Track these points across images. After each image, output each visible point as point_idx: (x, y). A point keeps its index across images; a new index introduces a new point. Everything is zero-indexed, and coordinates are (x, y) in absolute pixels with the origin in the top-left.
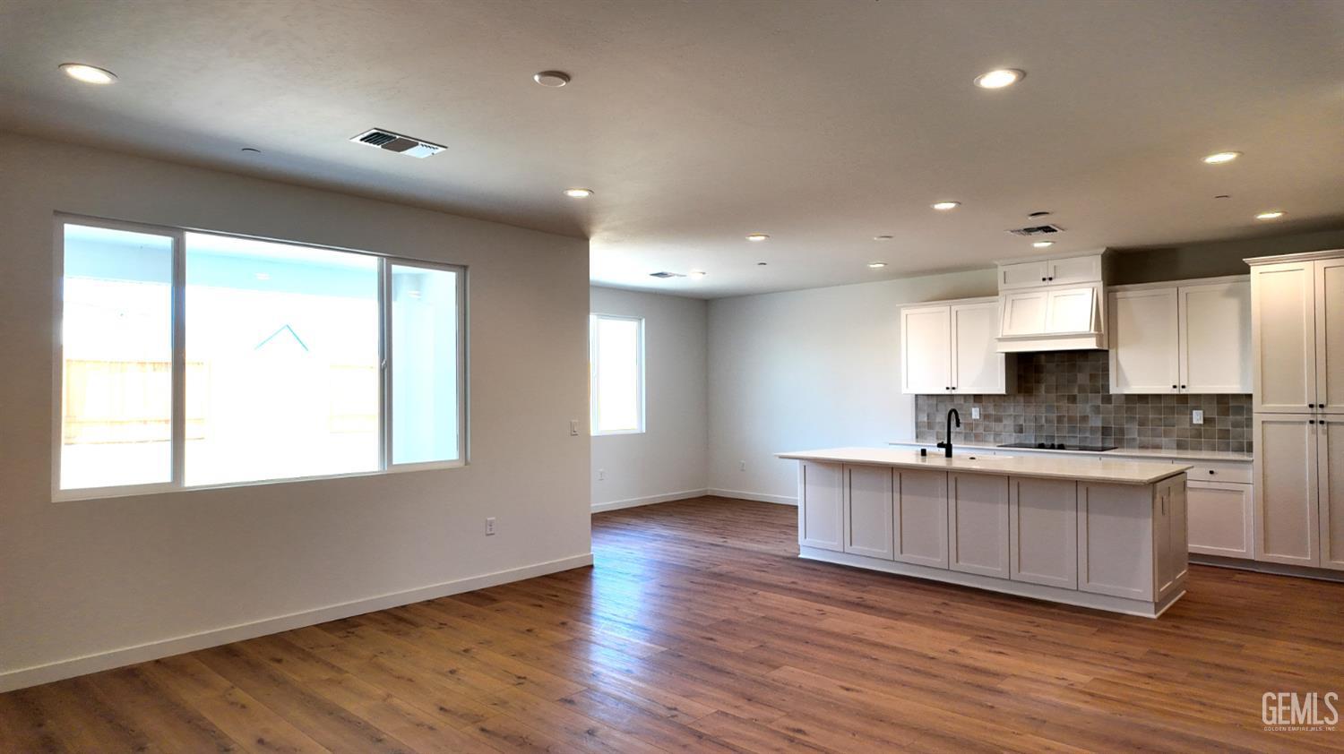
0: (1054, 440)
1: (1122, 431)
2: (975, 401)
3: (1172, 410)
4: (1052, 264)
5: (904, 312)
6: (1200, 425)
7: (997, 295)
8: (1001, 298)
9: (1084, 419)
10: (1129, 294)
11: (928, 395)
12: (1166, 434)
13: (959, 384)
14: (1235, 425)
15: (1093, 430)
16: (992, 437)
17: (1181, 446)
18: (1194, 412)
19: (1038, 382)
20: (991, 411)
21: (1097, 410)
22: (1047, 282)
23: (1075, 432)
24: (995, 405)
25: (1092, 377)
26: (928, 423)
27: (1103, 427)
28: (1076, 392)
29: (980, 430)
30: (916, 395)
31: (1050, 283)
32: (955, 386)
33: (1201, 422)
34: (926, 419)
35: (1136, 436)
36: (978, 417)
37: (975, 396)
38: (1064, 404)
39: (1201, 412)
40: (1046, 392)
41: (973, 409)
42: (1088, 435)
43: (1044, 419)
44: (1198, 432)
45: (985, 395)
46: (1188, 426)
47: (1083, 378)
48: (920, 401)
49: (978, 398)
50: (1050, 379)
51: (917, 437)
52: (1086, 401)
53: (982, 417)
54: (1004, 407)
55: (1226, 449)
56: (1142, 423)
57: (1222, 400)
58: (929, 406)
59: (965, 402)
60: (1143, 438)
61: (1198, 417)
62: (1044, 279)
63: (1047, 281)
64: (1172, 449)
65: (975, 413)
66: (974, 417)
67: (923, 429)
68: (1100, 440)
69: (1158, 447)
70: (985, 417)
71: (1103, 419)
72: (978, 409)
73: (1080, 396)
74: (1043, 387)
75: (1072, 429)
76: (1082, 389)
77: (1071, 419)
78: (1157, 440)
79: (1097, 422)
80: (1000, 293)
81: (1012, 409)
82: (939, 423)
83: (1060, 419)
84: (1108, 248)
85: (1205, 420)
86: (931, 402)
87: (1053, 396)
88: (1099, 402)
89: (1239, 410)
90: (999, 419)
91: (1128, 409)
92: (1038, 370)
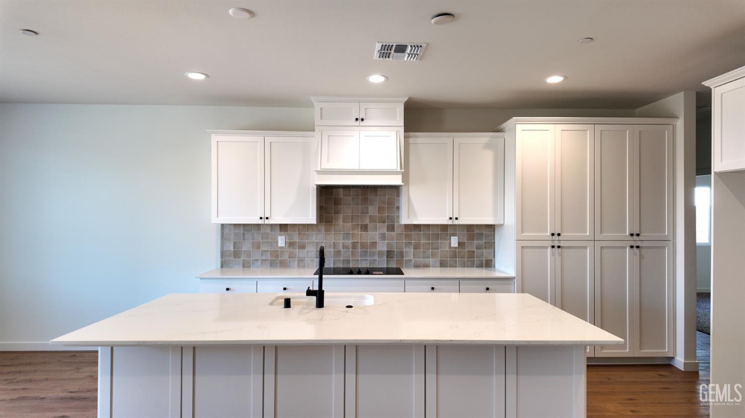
0: (349, 263)
1: (401, 254)
2: (281, 230)
3: (437, 236)
4: (363, 106)
5: (214, 138)
6: (456, 248)
7: (314, 130)
8: (317, 133)
9: (374, 244)
10: (419, 140)
11: (235, 225)
12: (433, 255)
13: (272, 215)
14: (478, 247)
15: (380, 254)
16: (296, 262)
17: (443, 265)
18: (452, 237)
19: (337, 212)
20: (296, 239)
21: (383, 237)
22: (357, 123)
23: (365, 256)
24: (299, 234)
25: (381, 209)
26: (234, 251)
27: (388, 251)
28: (367, 221)
29: (286, 257)
30: (222, 225)
31: (362, 124)
32: (269, 216)
33: (457, 246)
34: (232, 248)
35: (411, 257)
36: (284, 245)
37: (281, 225)
38: (358, 232)
39: (457, 238)
40: (343, 222)
41: (279, 237)
42: (376, 258)
43: (341, 246)
44: (454, 254)
45: (290, 224)
46: (447, 249)
47: (373, 210)
48: (226, 231)
49: (284, 227)
50: (347, 210)
51: (222, 266)
52: (376, 230)
53: (288, 245)
54: (308, 235)
55: (472, 265)
56: (416, 247)
57: (470, 229)
58: (236, 234)
59: (271, 231)
60: (415, 259)
61: (454, 242)
62: (357, 119)
63: (360, 121)
64: (437, 267)
65: (281, 241)
66: (280, 245)
67: (228, 259)
68: (386, 261)
69: (426, 266)
70: (291, 244)
71: (389, 245)
72: (284, 237)
73: (370, 226)
74: (341, 216)
75: (364, 254)
76: (372, 219)
77: (363, 245)
78: (426, 260)
79: (382, 247)
80: (316, 128)
81: (314, 237)
82: (245, 251)
83: (354, 245)
84: (409, 98)
85: (459, 243)
86: (237, 231)
87: (349, 225)
88: (385, 231)
89: (480, 236)
90: (302, 247)
91: (408, 236)
92: (337, 202)
